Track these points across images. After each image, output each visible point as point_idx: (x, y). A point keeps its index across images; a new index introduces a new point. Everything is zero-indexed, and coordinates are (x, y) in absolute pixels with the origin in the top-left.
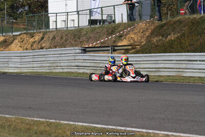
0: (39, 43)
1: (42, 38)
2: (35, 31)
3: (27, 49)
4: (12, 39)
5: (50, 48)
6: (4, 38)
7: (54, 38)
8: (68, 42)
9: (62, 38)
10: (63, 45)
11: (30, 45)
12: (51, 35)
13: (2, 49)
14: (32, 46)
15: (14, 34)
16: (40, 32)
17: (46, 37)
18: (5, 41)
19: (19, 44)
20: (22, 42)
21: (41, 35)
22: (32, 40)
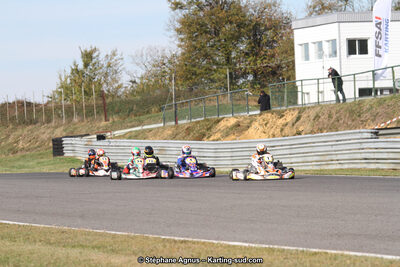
0: (293, 125)
1: (298, 118)
2: (284, 108)
3: (274, 136)
4: (248, 121)
5: (312, 132)
6: (235, 120)
7: (317, 117)
8: (341, 122)
9: (330, 116)
10: (333, 128)
11: (279, 130)
12: (312, 114)
13: (233, 137)
14: (282, 130)
15: (251, 113)
16: (294, 109)
17: (304, 115)
18: (238, 125)
19: (261, 129)
20: (266, 124)
21: (296, 113)
22: (281, 121)
